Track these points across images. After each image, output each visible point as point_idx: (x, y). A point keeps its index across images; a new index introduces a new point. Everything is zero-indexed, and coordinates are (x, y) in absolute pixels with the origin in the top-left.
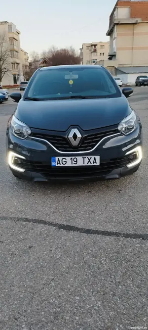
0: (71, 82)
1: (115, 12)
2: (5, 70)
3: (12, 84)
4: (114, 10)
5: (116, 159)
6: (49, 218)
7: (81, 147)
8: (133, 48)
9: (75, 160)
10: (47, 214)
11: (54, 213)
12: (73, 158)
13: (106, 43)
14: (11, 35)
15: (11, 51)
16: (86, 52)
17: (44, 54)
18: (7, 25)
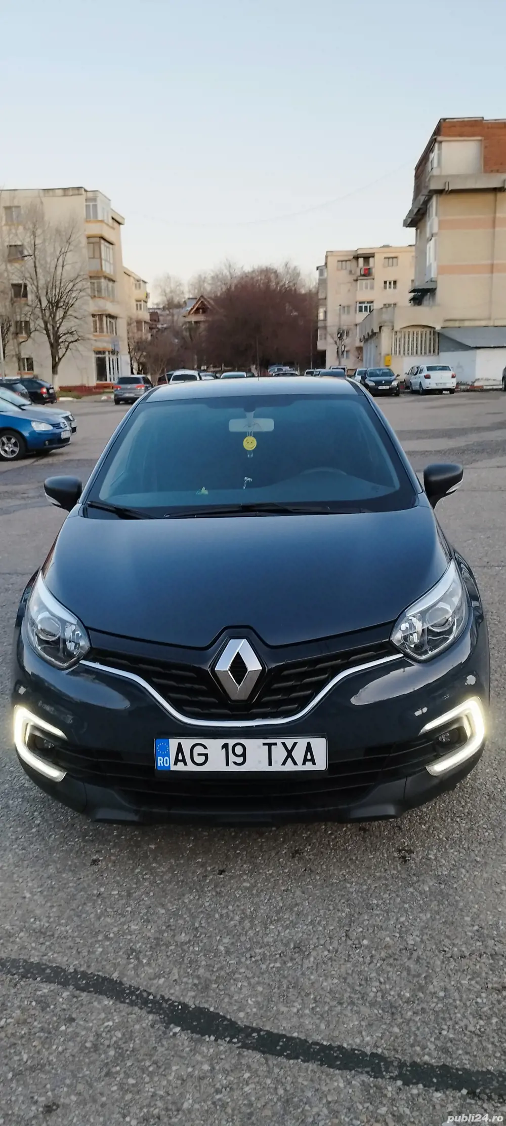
0: (250, 444)
1: (434, 156)
2: (71, 339)
3: (93, 381)
4: (429, 149)
5: (388, 748)
6: (135, 968)
7: (259, 704)
8: (492, 268)
9: (239, 750)
10: (133, 950)
11: (157, 944)
12: (231, 742)
13: (401, 250)
14: (94, 229)
15: (91, 277)
16: (339, 279)
17: (201, 280)
18: (83, 198)
